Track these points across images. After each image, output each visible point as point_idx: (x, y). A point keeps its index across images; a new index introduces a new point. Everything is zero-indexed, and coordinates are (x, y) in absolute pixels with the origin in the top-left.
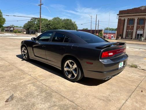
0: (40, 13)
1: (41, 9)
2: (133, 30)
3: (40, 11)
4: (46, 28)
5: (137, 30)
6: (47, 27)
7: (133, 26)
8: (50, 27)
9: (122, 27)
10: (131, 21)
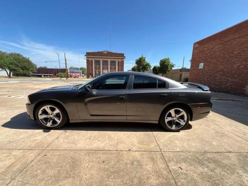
2: (100, 69)
5: (103, 70)
7: (100, 67)
9: (91, 67)
10: (97, 62)
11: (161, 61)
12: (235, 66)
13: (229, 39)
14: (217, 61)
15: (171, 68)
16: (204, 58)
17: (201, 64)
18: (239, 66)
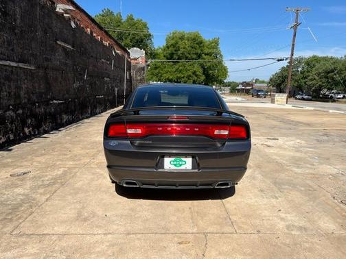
0: (293, 45)
1: (295, 36)
3: (294, 41)
4: (324, 80)
6: (327, 78)
8: (333, 79)
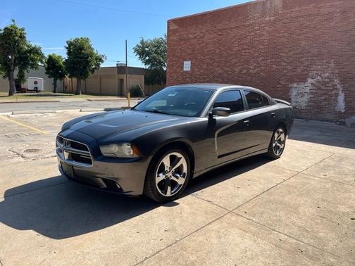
11: (70, 44)
12: (237, 70)
13: (223, 27)
14: (211, 59)
15: (98, 65)
16: (189, 52)
17: (185, 63)
18: (241, 71)
